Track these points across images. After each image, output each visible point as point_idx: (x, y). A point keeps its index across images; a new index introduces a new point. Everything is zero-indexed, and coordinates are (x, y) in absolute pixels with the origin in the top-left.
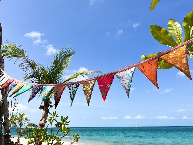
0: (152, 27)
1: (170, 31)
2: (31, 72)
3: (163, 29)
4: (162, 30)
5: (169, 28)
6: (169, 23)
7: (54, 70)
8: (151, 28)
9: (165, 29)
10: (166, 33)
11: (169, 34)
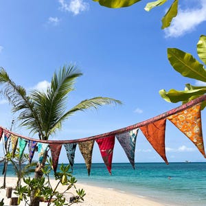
0: (170, 51)
1: (200, 55)
2: (20, 101)
3: (188, 54)
4: (186, 56)
5: (199, 50)
6: (200, 42)
7: (52, 96)
8: (168, 53)
9: (190, 54)
10: (192, 60)
11: (198, 62)
